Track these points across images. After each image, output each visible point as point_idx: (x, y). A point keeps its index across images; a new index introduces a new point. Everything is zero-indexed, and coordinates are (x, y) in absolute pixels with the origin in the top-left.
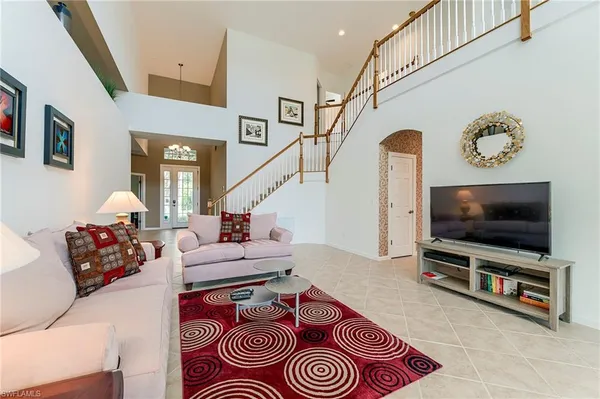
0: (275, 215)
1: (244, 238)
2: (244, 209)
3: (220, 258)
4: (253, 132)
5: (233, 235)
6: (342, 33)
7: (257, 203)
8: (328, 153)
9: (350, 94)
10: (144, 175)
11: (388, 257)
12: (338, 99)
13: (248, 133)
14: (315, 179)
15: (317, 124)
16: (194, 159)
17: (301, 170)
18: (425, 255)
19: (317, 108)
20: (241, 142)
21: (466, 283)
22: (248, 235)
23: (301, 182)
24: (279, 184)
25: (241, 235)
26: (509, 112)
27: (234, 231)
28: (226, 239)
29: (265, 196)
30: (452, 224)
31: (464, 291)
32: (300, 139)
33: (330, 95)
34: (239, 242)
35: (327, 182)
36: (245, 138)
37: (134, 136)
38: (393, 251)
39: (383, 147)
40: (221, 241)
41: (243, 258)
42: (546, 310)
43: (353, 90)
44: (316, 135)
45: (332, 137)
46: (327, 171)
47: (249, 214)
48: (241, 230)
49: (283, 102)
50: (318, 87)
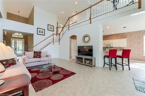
0: (47, 52)
1: (40, 57)
2: (39, 51)
3: (35, 61)
4: (41, 32)
5: (37, 56)
6: (63, 12)
7: (42, 49)
8: (59, 38)
9: (65, 26)
10: (5, 41)
11: (71, 60)
12: (62, 26)
13: (40, 32)
14: (56, 44)
15: (57, 31)
16: (22, 37)
17: (53, 42)
18: (77, 58)
19: (57, 28)
20: (38, 34)
21: (82, 62)
22: (41, 56)
23: (53, 44)
24: (48, 45)
25: (39, 56)
26: (88, 34)
27: (37, 55)
28: (35, 57)
29: (44, 47)
30: (83, 53)
31: (82, 63)
32: (53, 35)
33: (60, 25)
34: (39, 58)
35: (59, 44)
36: (39, 33)
37: (4, 30)
38: (72, 58)
39: (70, 38)
40: (34, 58)
41: (40, 61)
42: (92, 65)
43: (65, 25)
44: (57, 34)
45: (60, 35)
46: (59, 42)
47: (41, 52)
48: (39, 55)
49: (49, 25)
50: (57, 23)
